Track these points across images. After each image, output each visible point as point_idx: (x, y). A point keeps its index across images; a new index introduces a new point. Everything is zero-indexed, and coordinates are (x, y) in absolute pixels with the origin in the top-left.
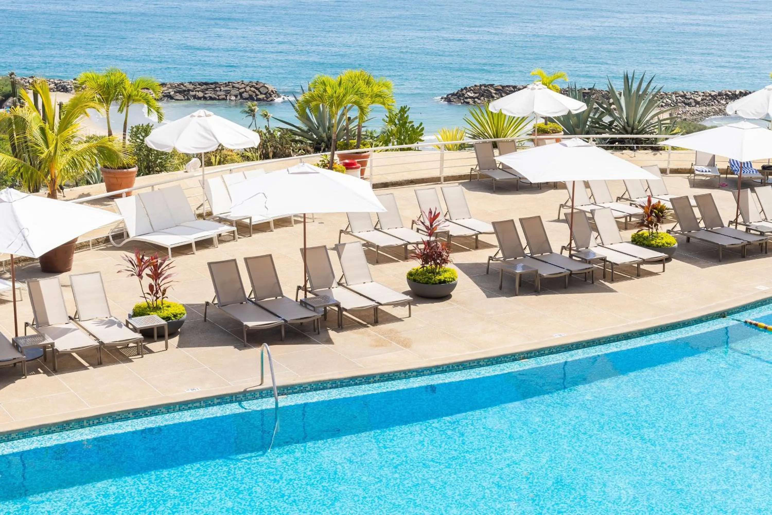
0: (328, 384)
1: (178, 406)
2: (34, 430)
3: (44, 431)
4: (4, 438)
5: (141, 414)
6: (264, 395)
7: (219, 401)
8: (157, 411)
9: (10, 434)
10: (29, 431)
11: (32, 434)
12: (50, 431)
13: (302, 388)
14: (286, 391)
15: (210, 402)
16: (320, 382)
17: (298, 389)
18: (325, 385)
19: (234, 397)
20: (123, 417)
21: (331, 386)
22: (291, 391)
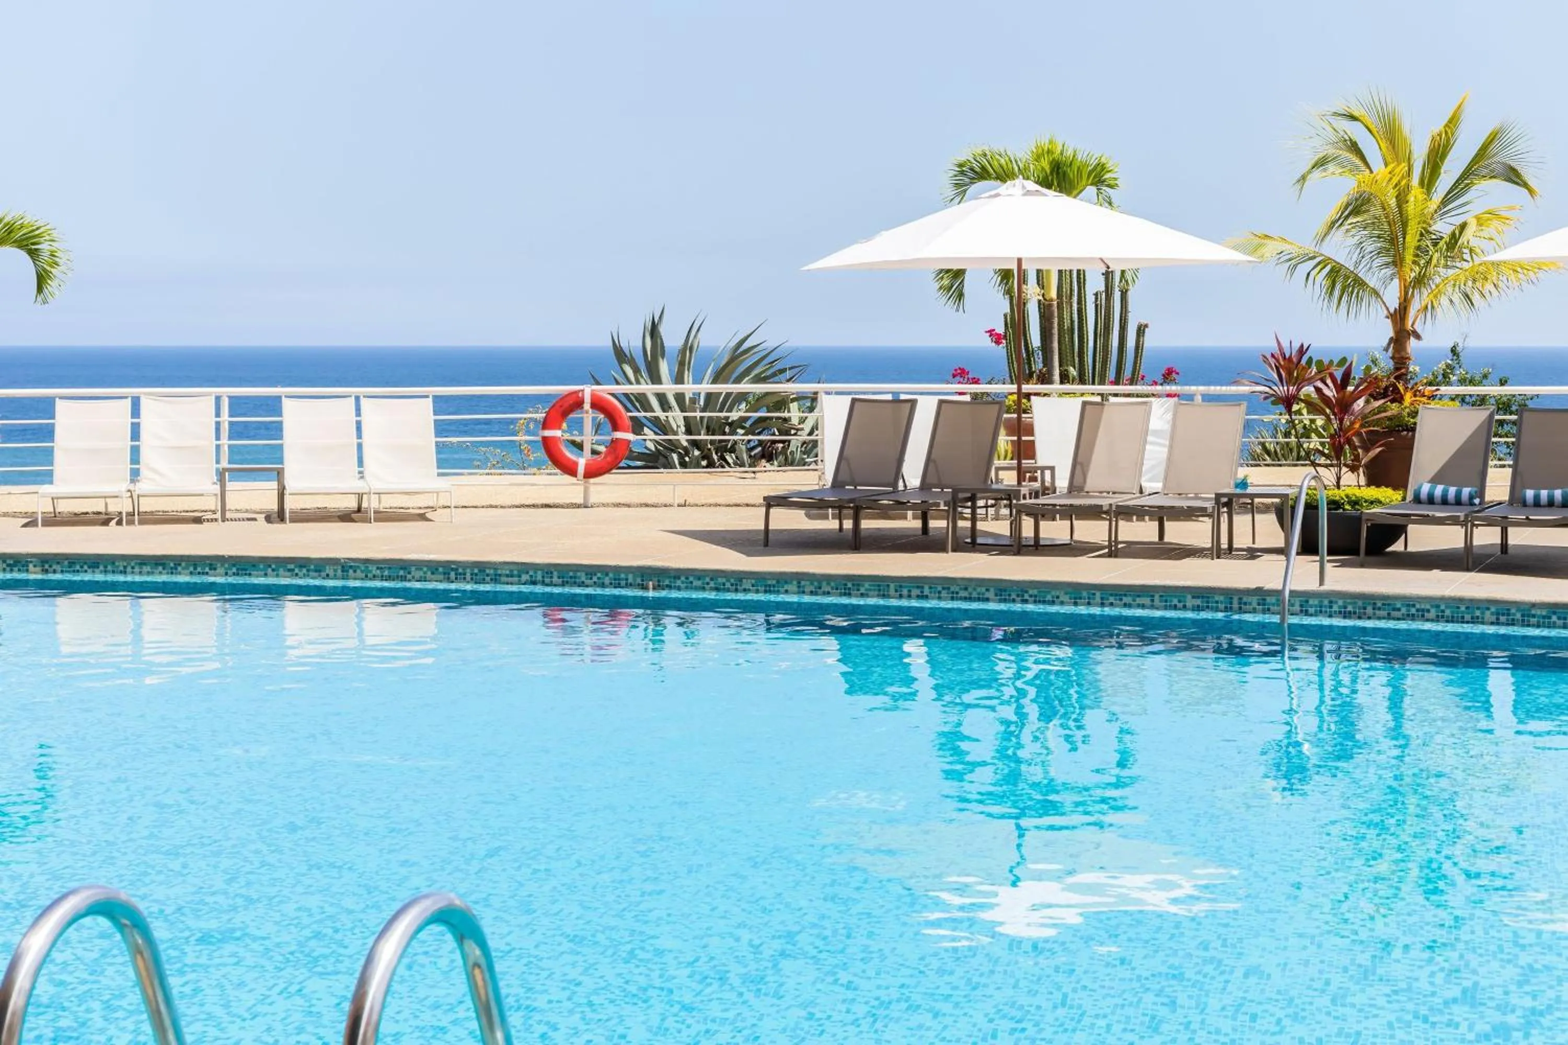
0: (1488, 613)
1: (1098, 594)
2: (786, 582)
3: (807, 590)
4: (728, 585)
5: (1014, 596)
6: (1311, 610)
7: (1198, 602)
8: (1049, 598)
9: (741, 580)
10: (778, 582)
11: (782, 590)
12: (820, 591)
13: (1413, 611)
14: (1369, 610)
15: (1175, 601)
16: (1461, 600)
17: (1404, 610)
18: (1478, 613)
19: (1235, 601)
20: (975, 595)
21: (1494, 618)
22: (1383, 613)
